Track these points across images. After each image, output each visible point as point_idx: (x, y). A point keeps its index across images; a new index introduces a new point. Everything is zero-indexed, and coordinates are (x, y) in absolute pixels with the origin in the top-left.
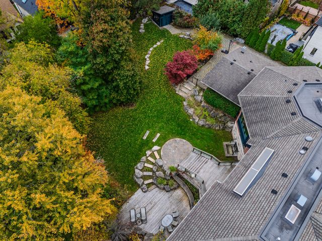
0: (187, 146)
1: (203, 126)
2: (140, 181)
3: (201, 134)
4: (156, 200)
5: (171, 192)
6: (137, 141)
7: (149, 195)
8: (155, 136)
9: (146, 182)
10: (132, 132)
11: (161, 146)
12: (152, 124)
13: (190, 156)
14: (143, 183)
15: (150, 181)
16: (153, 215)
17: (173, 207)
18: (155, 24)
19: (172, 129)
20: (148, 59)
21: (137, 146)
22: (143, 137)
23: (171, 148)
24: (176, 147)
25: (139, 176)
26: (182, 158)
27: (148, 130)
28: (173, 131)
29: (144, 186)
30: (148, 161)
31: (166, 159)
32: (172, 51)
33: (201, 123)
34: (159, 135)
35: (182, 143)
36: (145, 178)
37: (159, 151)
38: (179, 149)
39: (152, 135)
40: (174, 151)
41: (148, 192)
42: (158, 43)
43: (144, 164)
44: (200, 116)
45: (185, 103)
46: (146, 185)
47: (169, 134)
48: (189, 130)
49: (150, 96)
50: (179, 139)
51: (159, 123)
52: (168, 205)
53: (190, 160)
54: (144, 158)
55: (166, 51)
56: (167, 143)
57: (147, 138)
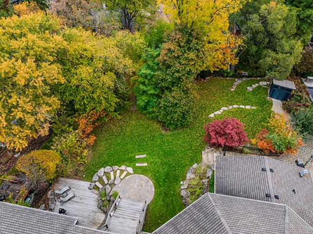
0: (149, 195)
1: (182, 197)
2: (95, 178)
3: (172, 201)
4: (86, 202)
5: (100, 211)
6: (132, 153)
7: (88, 193)
8: (143, 163)
9: (98, 184)
10: (139, 146)
11: (135, 173)
12: (154, 155)
13: (138, 203)
14: (95, 182)
15: (100, 186)
16: (71, 206)
17: (86, 220)
18: (269, 92)
19: (158, 171)
20: (221, 111)
21: (127, 157)
22: (138, 155)
23: (137, 182)
24: (142, 186)
25: (99, 174)
26: (132, 198)
27: (147, 154)
28: (158, 173)
29: (93, 184)
30: (115, 173)
31: (123, 185)
32: (251, 121)
33: (183, 193)
34: (146, 164)
35: (149, 189)
36: (100, 180)
37: (128, 174)
38: (140, 189)
39: (142, 160)
40: (136, 186)
41: (89, 191)
42: (248, 107)
43: (111, 171)
44: (192, 187)
45: (195, 166)
46: (95, 185)
47: (152, 172)
48: (168, 186)
49: (184, 137)
50: (152, 183)
51: (159, 157)
52: (86, 214)
53: (133, 205)
54: (116, 167)
55: (245, 117)
56: (141, 176)
57: (138, 159)
